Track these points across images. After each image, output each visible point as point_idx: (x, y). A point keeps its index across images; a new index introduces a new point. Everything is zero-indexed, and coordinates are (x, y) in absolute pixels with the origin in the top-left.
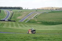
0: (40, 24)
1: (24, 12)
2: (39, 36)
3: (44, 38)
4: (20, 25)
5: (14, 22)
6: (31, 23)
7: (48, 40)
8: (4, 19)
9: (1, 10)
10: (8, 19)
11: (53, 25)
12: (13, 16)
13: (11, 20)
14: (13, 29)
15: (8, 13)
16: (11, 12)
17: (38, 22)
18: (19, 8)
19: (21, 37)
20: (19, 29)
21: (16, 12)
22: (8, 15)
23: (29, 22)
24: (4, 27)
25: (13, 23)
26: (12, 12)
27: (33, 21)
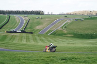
0: (72, 37)
1: (47, 19)
2: (71, 56)
3: (78, 60)
4: (40, 40)
5: (30, 35)
7: (85, 62)
8: (14, 30)
9: (10, 15)
10: (21, 29)
11: (91, 38)
12: (29, 24)
13: (26, 31)
14: (28, 45)
16: (25, 18)
17: (68, 34)
18: (38, 13)
20: (39, 45)
21: (33, 19)
22: (22, 23)
23: (54, 34)
24: (14, 42)
25: (28, 36)
26: (27, 18)
27: (60, 33)
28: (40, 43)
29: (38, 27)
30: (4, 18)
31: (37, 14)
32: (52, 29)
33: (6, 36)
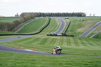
1: (89, 22)
4: (82, 43)
5: (71, 38)
6: (99, 38)
8: (55, 33)
9: (51, 18)
10: (61, 32)
12: (70, 27)
13: (67, 34)
14: (70, 49)
15: (63, 22)
18: (80, 15)
19: (84, 63)
20: (80, 49)
21: (75, 21)
22: (63, 25)
23: (97, 37)
24: (55, 45)
25: (69, 40)
26: (68, 20)
28: (82, 47)
29: (79, 30)
30: (45, 21)
31: (78, 16)
32: (95, 32)
33: (46, 39)
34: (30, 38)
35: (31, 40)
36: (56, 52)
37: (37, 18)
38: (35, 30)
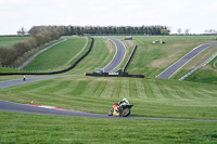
1: (176, 45)
4: (161, 92)
5: (138, 81)
6: (198, 81)
8: (103, 70)
9: (94, 37)
10: (118, 68)
12: (137, 57)
13: (129, 71)
15: (120, 46)
16: (127, 44)
18: (156, 31)
19: (166, 134)
20: (157, 104)
21: (146, 44)
22: (120, 54)
23: (194, 79)
24: (104, 96)
25: (135, 84)
26: (131, 43)
27: (207, 76)
28: (161, 100)
29: (156, 64)
30: (81, 44)
31: (153, 34)
32: (188, 68)
33: (85, 83)
34: (51, 81)
35: (52, 85)
36: (120, 111)
37: (65, 38)
38: (61, 64)
